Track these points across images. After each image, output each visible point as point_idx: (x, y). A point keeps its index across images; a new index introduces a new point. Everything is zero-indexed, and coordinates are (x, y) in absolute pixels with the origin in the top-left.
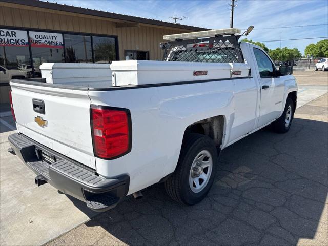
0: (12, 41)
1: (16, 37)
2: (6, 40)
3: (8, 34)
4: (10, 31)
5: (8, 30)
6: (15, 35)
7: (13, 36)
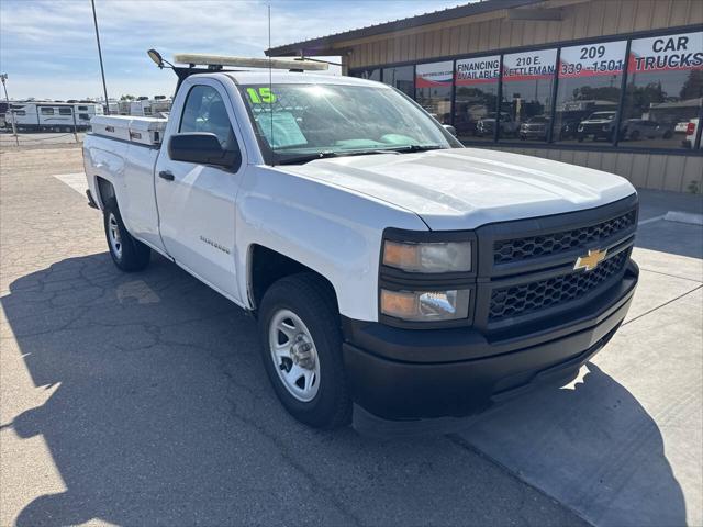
0: (674, 59)
1: (685, 48)
2: (662, 59)
3: (670, 45)
4: (675, 38)
5: (670, 37)
6: (684, 45)
7: (678, 48)
